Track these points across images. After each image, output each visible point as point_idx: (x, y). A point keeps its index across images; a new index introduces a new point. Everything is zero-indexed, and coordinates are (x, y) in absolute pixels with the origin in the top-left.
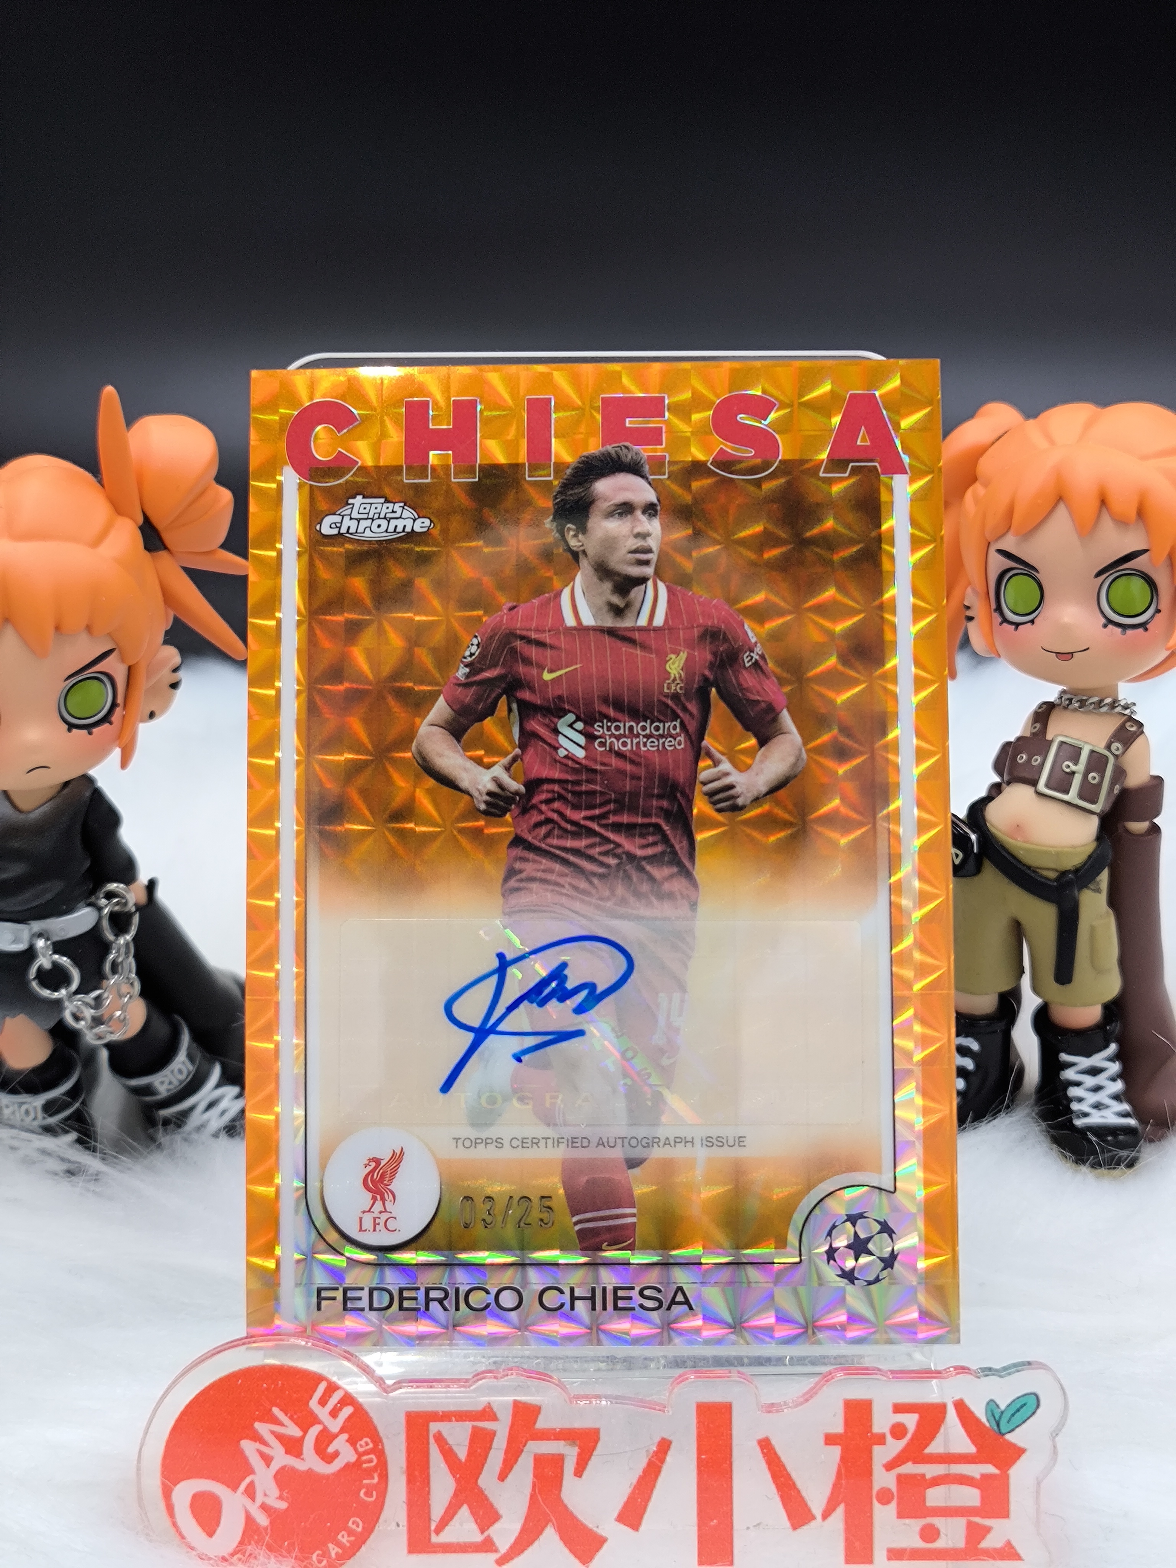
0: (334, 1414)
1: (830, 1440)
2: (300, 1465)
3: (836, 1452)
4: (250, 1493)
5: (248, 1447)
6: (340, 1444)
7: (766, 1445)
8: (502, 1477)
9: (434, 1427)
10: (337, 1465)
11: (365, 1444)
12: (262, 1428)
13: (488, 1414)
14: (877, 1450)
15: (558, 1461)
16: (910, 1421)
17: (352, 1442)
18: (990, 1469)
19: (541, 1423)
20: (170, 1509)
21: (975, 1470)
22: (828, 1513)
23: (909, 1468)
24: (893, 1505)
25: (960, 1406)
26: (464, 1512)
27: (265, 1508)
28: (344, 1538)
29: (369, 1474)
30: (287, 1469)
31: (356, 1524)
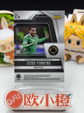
0: (19, 94)
1: (56, 97)
3: (56, 98)
5: (13, 97)
7: (51, 97)
8: (31, 99)
9: (26, 96)
10: (19, 98)
13: (30, 95)
14: (59, 98)
16: (62, 96)
19: (34, 95)
21: (66, 99)
22: (55, 103)
23: (61, 99)
24: (60, 102)
25: (65, 94)
26: (28, 102)
27: (14, 102)
28: (19, 104)
29: (21, 99)
30: (15, 99)
31: (20, 103)
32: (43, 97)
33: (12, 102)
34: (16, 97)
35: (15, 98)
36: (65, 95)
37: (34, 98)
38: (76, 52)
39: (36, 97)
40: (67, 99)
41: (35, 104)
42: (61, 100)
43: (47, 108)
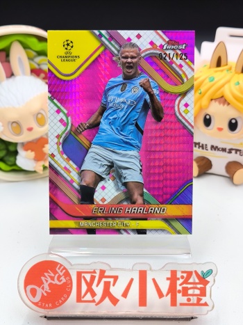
0: (61, 271)
1: (168, 279)
2: (54, 283)
3: (169, 281)
4: (43, 288)
5: (43, 278)
6: (62, 278)
7: (154, 280)
8: (97, 286)
9: (83, 275)
10: (62, 283)
11: (68, 278)
12: (46, 274)
13: (94, 272)
14: (178, 281)
15: (109, 282)
16: (185, 275)
17: (65, 278)
18: (202, 286)
19: (106, 274)
20: (26, 291)
21: (199, 286)
22: (167, 295)
23: (185, 285)
24: (181, 294)
25: (196, 272)
26: (89, 294)
29: (68, 285)
30: (51, 283)
31: (65, 296)
32: (132, 280)
33: (42, 294)
34: (52, 278)
36: (194, 274)
37: (105, 282)
38: (227, 151)
39: (112, 280)
41: (107, 299)
42: (183, 288)
43: (143, 311)
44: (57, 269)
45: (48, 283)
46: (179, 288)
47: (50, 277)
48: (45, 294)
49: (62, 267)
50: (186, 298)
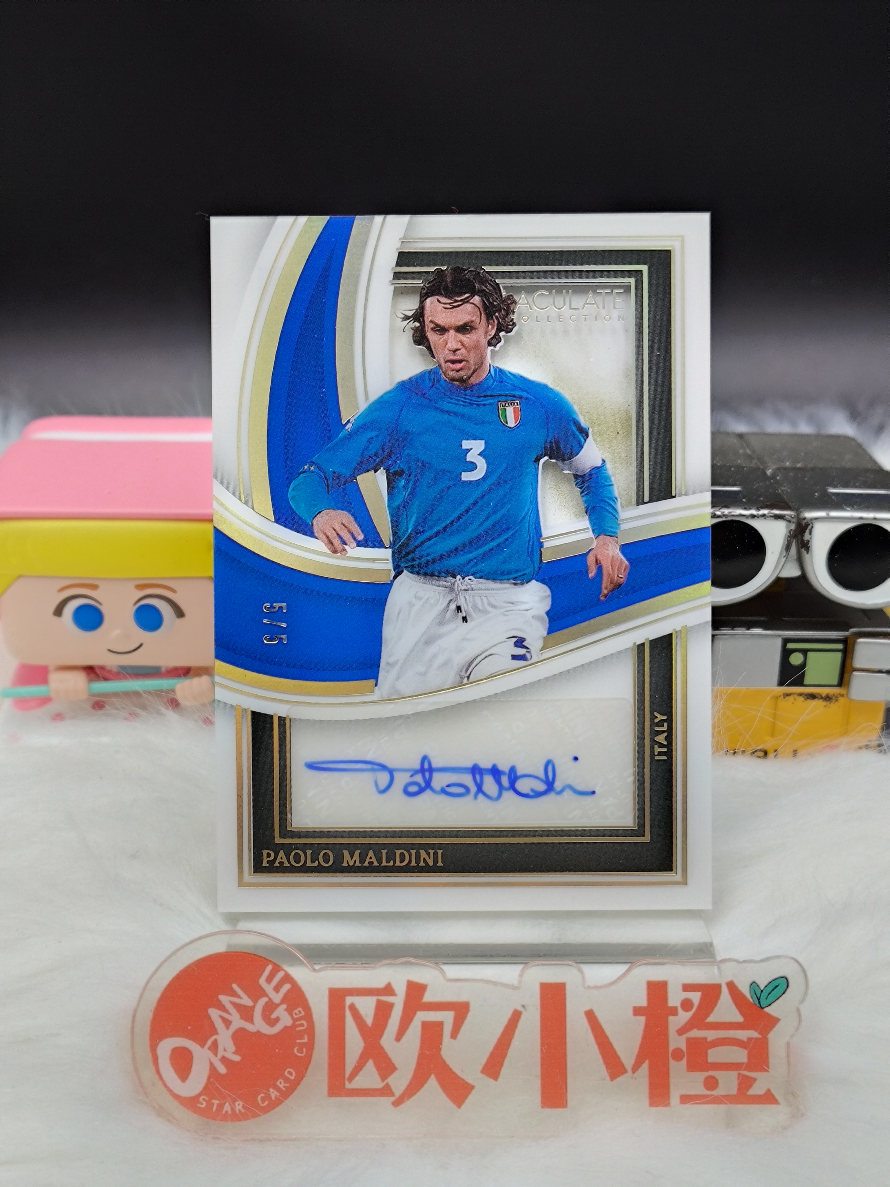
0: (277, 989)
1: (638, 1012)
2: (251, 1028)
3: (641, 1020)
4: (214, 1048)
5: (214, 1013)
6: (281, 1012)
7: (590, 1015)
8: (398, 1036)
9: (349, 1000)
10: (278, 1027)
11: (299, 1012)
12: (224, 999)
13: (388, 990)
14: (671, 1018)
15: (440, 1026)
16: (696, 997)
17: (289, 1010)
19: (428, 997)
20: (155, 1058)
21: (743, 1035)
22: (636, 1067)
23: (695, 1033)
24: (684, 1062)
25: (731, 986)
26: (370, 1065)
27: (224, 1060)
28: (281, 1084)
29: (300, 1035)
30: (242, 1030)
31: (290, 1073)
32: (516, 1016)
33: (213, 1069)
34: (246, 1013)
35: (237, 1022)
36: (725, 994)
37: (426, 1026)
39: (447, 1018)
40: (754, 1034)
41: (432, 1082)
42: (689, 1040)
44: (262, 981)
45: (233, 1028)
46: (677, 1042)
47: (239, 1008)
48: (222, 1070)
49: (280, 975)
50: (701, 1076)
